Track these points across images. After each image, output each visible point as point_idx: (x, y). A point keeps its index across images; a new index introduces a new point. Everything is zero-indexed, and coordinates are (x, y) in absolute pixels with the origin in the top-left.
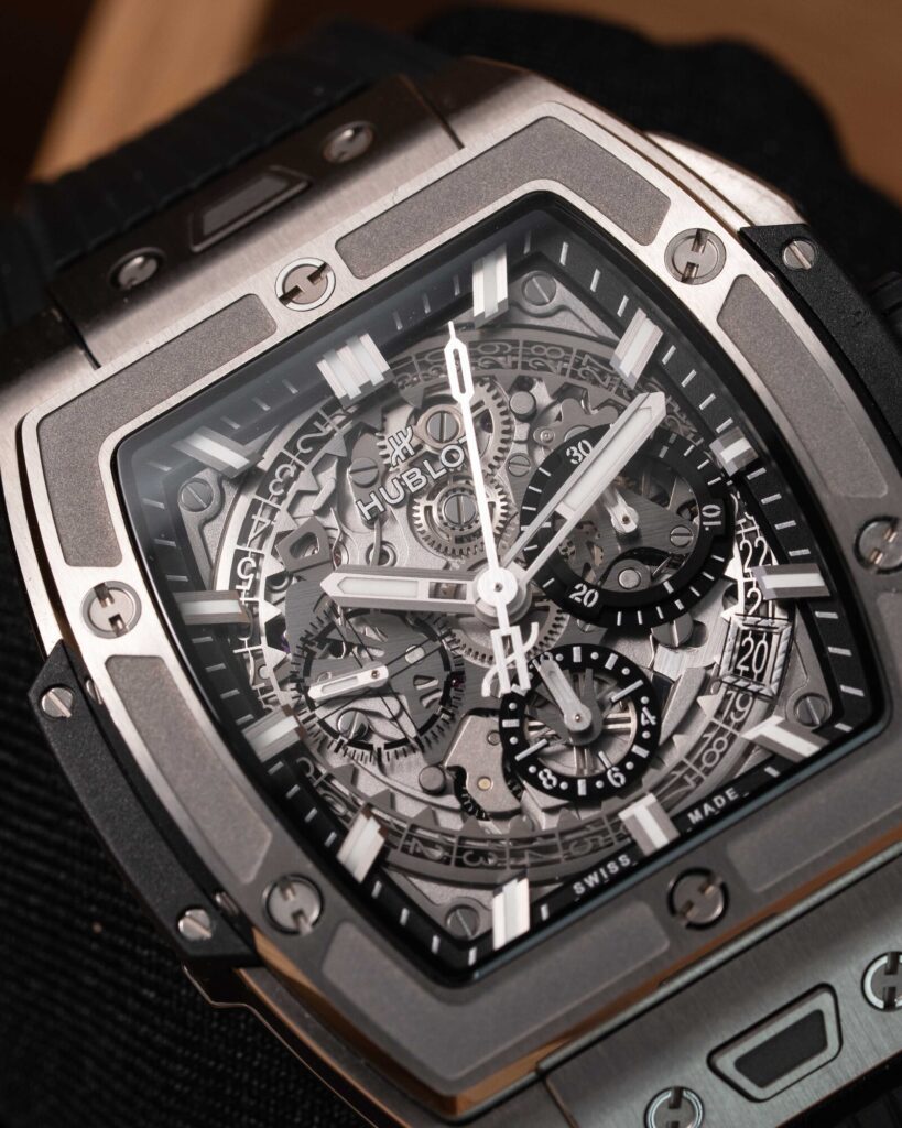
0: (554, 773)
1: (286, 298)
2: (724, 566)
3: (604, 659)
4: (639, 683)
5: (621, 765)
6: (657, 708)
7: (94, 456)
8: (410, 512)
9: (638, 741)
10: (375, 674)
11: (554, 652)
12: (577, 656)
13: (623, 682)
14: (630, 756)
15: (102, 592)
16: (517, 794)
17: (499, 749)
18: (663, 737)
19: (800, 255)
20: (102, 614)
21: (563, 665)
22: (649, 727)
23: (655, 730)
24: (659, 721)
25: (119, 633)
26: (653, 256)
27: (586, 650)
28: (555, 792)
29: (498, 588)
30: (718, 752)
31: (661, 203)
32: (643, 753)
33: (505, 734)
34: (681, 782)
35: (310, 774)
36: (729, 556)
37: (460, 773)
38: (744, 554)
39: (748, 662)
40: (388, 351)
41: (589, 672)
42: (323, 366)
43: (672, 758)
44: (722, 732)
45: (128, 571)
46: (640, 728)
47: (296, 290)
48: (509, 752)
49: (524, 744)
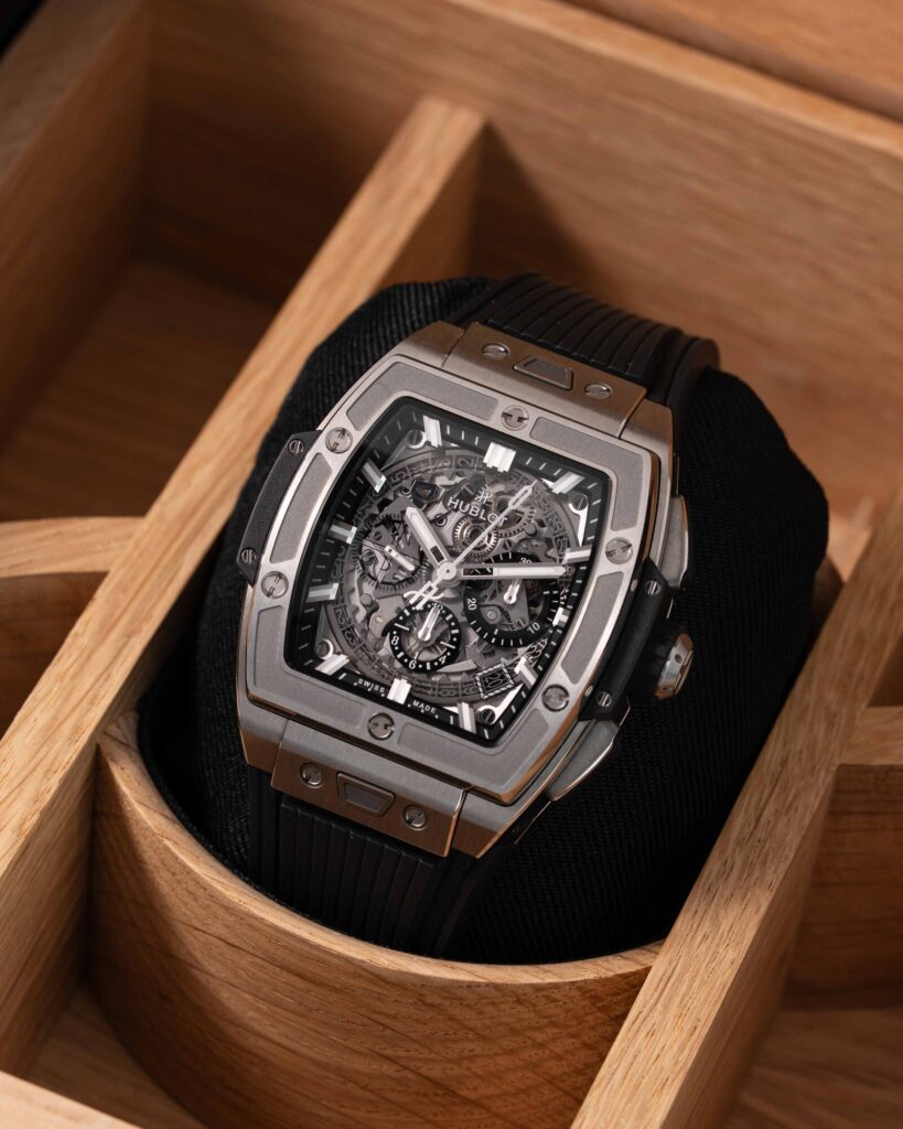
0: (399, 641)
1: (506, 415)
2: (520, 646)
3: (454, 628)
4: (454, 647)
5: (419, 662)
6: (450, 661)
7: (396, 390)
8: (463, 518)
9: (432, 662)
10: (390, 551)
11: (445, 608)
12: (449, 618)
13: (451, 642)
14: (424, 663)
15: (343, 432)
16: (384, 634)
17: (395, 615)
18: (440, 670)
19: (654, 588)
20: (335, 438)
21: (441, 615)
22: (440, 663)
23: (440, 666)
24: (446, 664)
25: (333, 450)
26: (610, 535)
27: (454, 619)
28: (393, 647)
29: (448, 571)
30: (449, 694)
31: (633, 523)
32: (428, 667)
33: (402, 613)
34: (428, 688)
35: (340, 555)
36: (525, 645)
37: (376, 609)
38: (530, 650)
39: (490, 681)
40: (515, 464)
41: (447, 626)
42: (492, 445)
43: (435, 679)
44: (457, 690)
45: (357, 436)
46: (437, 660)
47: (511, 416)
48: (396, 620)
49: (403, 623)
